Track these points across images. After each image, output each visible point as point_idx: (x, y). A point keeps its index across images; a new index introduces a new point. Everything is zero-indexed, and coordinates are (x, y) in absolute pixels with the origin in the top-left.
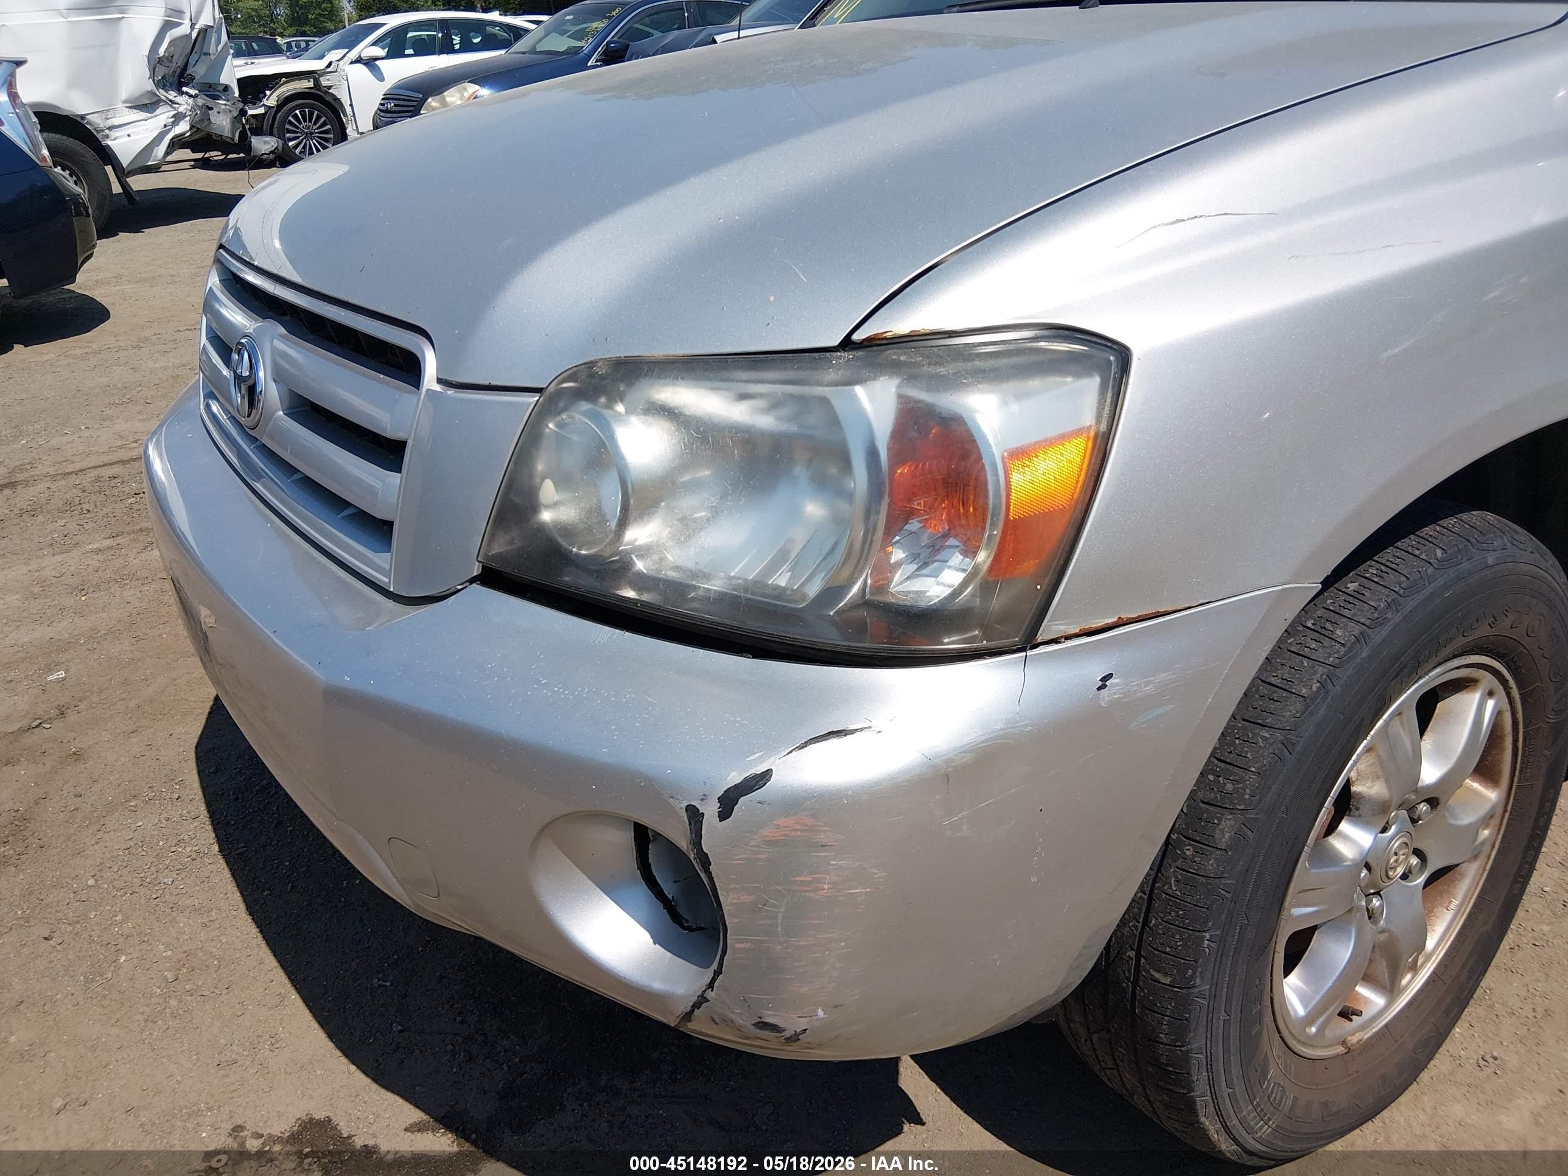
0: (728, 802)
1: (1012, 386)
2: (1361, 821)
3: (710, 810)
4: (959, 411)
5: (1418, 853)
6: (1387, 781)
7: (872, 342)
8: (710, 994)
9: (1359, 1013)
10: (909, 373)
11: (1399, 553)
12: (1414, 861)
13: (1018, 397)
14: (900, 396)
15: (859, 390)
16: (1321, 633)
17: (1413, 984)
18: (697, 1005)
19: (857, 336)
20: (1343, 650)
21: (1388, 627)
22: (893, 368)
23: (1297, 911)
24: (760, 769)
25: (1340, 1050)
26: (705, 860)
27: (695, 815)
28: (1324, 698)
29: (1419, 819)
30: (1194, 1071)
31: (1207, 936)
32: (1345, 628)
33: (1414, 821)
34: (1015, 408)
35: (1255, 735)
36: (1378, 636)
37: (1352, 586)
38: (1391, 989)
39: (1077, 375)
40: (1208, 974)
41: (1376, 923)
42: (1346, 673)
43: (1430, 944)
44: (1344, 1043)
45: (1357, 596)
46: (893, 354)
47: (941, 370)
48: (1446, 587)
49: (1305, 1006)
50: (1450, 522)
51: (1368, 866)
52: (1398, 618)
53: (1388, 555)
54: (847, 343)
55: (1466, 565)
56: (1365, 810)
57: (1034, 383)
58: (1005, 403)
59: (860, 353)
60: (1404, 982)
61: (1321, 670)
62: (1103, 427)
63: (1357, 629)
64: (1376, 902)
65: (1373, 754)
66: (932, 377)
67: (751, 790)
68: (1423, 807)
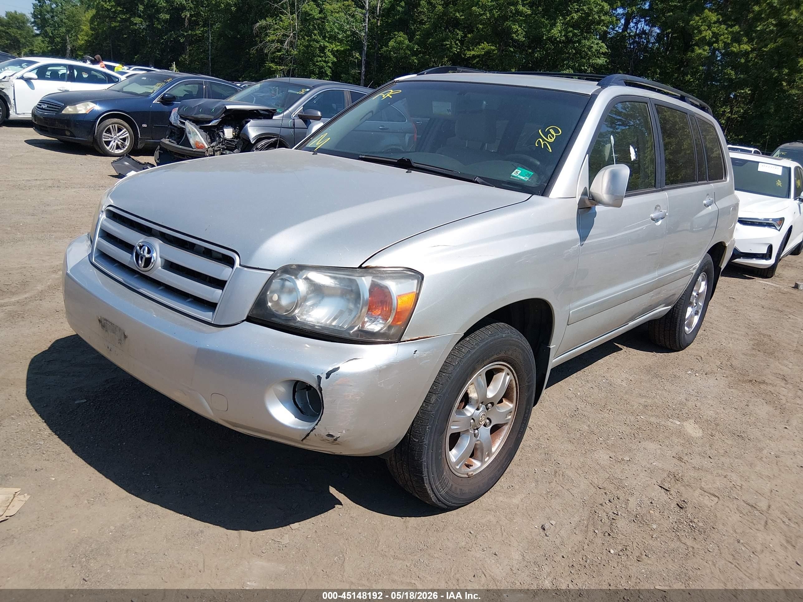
0: (328, 375)
1: (398, 280)
2: (471, 405)
3: (324, 377)
4: (386, 285)
5: (488, 419)
6: (477, 393)
7: (366, 268)
8: (316, 427)
9: (472, 466)
10: (374, 275)
11: (480, 332)
12: (488, 421)
13: (400, 283)
14: (372, 280)
15: (363, 278)
16: (459, 350)
17: (489, 460)
18: (312, 431)
19: (363, 266)
20: (464, 354)
21: (476, 349)
22: (371, 274)
23: (453, 427)
24: (337, 367)
25: (466, 476)
26: (321, 389)
27: (319, 378)
28: (459, 366)
29: (489, 408)
30: (423, 468)
31: (428, 427)
32: (465, 349)
33: (487, 409)
34: (399, 285)
35: (442, 375)
36: (473, 352)
37: (468, 339)
38: (482, 461)
39: (412, 280)
40: (428, 438)
41: (477, 438)
42: (465, 360)
43: (494, 450)
44: (467, 474)
45: (468, 341)
46: (370, 270)
47: (382, 275)
48: (491, 341)
49: (455, 459)
50: (494, 325)
51: (473, 419)
52: (478, 347)
53: (477, 332)
54: (360, 267)
55: (497, 336)
56: (473, 402)
57: (403, 281)
58: (397, 284)
59: (363, 270)
60: (486, 460)
61: (458, 359)
62: (418, 292)
63: (468, 350)
64: (476, 431)
65: (473, 385)
66: (381, 277)
67: (334, 372)
68: (490, 405)
